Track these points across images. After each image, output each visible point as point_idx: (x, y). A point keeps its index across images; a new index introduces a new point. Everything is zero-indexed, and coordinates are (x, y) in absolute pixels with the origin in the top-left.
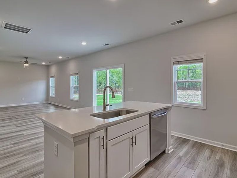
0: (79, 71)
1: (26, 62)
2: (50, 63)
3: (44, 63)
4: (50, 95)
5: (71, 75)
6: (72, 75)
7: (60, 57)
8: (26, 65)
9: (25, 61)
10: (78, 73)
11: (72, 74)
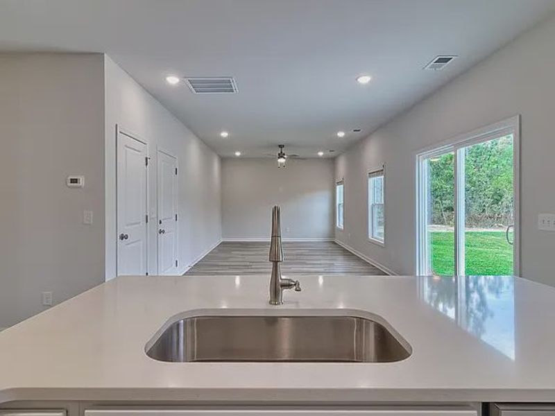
0: (385, 163)
1: (281, 156)
2: (331, 151)
3: (321, 154)
4: (337, 225)
5: (370, 177)
6: (373, 176)
7: (341, 134)
8: (282, 160)
9: (280, 152)
10: (382, 170)
11: (372, 174)
